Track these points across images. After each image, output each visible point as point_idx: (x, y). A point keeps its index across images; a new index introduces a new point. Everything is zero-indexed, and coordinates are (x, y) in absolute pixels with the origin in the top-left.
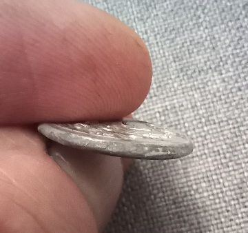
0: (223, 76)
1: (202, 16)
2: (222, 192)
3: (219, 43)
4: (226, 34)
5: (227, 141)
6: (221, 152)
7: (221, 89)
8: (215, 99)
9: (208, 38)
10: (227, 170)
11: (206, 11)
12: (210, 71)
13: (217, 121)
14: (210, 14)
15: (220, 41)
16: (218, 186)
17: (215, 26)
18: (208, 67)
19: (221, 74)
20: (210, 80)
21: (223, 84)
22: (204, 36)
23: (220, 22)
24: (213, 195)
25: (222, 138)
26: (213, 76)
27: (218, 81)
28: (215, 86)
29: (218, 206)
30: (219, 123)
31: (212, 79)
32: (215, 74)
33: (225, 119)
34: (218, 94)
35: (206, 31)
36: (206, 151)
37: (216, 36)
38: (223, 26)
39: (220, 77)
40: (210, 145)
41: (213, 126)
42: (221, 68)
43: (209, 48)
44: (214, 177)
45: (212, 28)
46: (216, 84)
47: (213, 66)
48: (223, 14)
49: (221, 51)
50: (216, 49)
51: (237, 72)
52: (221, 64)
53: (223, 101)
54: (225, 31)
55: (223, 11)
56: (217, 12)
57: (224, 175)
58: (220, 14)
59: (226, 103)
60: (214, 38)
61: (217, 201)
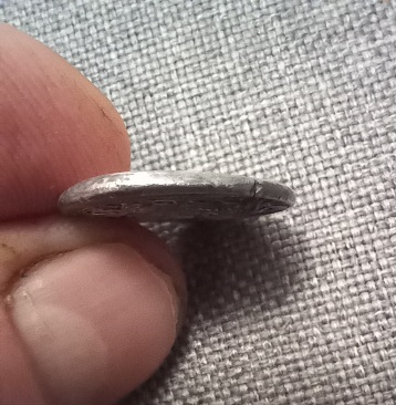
0: (378, 43)
2: (375, 280)
5: (387, 175)
6: (373, 197)
8: (361, 92)
10: (385, 233)
13: (364, 135)
18: (346, 26)
19: (374, 39)
21: (378, 60)
24: (357, 285)
25: (375, 170)
27: (367, 55)
28: (361, 65)
29: (367, 307)
30: (370, 139)
31: (355, 50)
32: (362, 40)
34: (366, 82)
36: (344, 197)
39: (371, 46)
40: (352, 184)
41: (358, 146)
42: (373, 27)
44: (360, 249)
46: (364, 60)
47: (357, 24)
52: (374, 18)
57: (378, 244)
61: (365, 296)
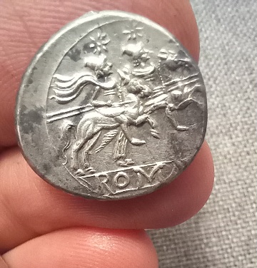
0: (233, 140)
2: (231, 248)
4: (235, 103)
5: (237, 200)
6: (230, 210)
9: (220, 106)
10: (235, 227)
14: (221, 85)
16: (227, 242)
17: (225, 95)
24: (222, 249)
25: (231, 197)
29: (227, 260)
30: (229, 183)
33: (234, 180)
36: (217, 208)
40: (221, 203)
43: (220, 114)
44: (224, 233)
48: (233, 86)
51: (245, 138)
53: (233, 164)
54: (234, 101)
55: (233, 83)
56: (227, 83)
57: (233, 232)
59: (236, 165)
61: (226, 255)
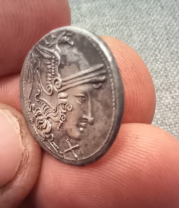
1: (159, 55)
3: (170, 73)
7: (171, 103)
11: (161, 52)
12: (164, 90)
15: (170, 72)
19: (171, 93)
20: (164, 97)
22: (160, 67)
23: (170, 60)
26: (166, 94)
27: (169, 98)
28: (167, 101)
31: (165, 96)
34: (169, 106)
35: (161, 64)
37: (168, 69)
38: (172, 63)
39: (170, 95)
42: (171, 89)
45: (165, 63)
46: (168, 99)
47: (166, 88)
49: (171, 78)
50: (168, 76)
52: (171, 86)
58: (170, 55)
60: (166, 70)
